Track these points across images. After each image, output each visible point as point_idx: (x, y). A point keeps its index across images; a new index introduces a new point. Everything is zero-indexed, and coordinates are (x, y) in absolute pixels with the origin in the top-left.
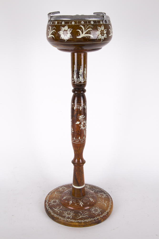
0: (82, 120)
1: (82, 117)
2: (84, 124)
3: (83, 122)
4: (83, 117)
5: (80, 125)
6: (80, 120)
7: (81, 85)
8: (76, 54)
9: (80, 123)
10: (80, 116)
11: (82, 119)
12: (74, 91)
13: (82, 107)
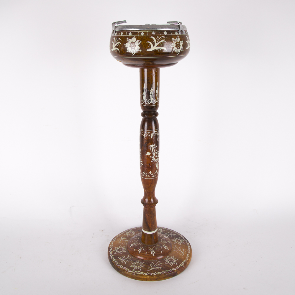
0: (153, 151)
1: (153, 147)
2: (156, 155)
4: (155, 147)
5: (151, 157)
6: (151, 150)
7: (152, 107)
8: (146, 70)
9: (152, 155)
10: (151, 146)
11: (153, 149)
12: (143, 115)
13: (153, 135)
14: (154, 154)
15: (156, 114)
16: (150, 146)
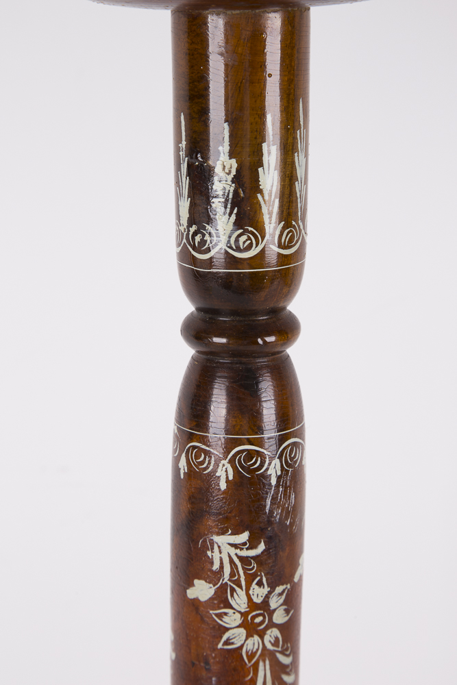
0: (232, 575)
1: (233, 551)
2: (252, 605)
3: (241, 594)
4: (245, 553)
5: (220, 616)
6: (216, 566)
9: (222, 599)
10: (216, 538)
11: (231, 561)
12: (196, 331)
13: (234, 468)
14: (239, 601)
15: (287, 329)
16: (212, 543)
